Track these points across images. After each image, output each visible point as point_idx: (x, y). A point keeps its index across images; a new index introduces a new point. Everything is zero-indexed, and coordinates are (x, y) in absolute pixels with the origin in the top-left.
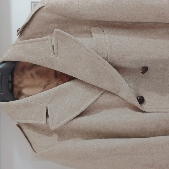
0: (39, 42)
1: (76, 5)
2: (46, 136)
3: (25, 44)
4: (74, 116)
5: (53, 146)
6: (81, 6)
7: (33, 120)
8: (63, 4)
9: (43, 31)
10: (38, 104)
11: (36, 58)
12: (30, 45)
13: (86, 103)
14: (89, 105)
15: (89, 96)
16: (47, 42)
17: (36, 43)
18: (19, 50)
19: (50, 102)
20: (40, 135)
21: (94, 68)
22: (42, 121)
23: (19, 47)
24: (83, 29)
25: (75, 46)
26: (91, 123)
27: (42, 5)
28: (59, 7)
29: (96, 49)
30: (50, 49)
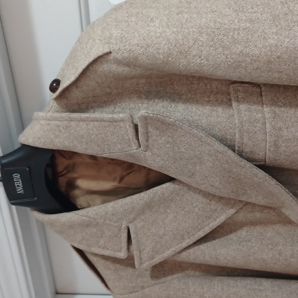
0: (103, 123)
1: (194, 56)
2: (129, 268)
3: (72, 123)
4: (183, 246)
5: (143, 288)
6: (207, 60)
7: (103, 248)
8: (159, 54)
9: (111, 92)
10: (110, 222)
11: (99, 149)
12: (83, 125)
13: (209, 224)
14: (215, 227)
15: (216, 210)
16: (122, 124)
17: (96, 124)
18: (60, 131)
19: (134, 219)
20: (118, 265)
21: (230, 177)
22: (120, 251)
23: (59, 126)
24: (209, 87)
25: (189, 140)
26: (217, 259)
27: (107, 50)
28: (149, 60)
29: (240, 145)
30: (131, 139)
